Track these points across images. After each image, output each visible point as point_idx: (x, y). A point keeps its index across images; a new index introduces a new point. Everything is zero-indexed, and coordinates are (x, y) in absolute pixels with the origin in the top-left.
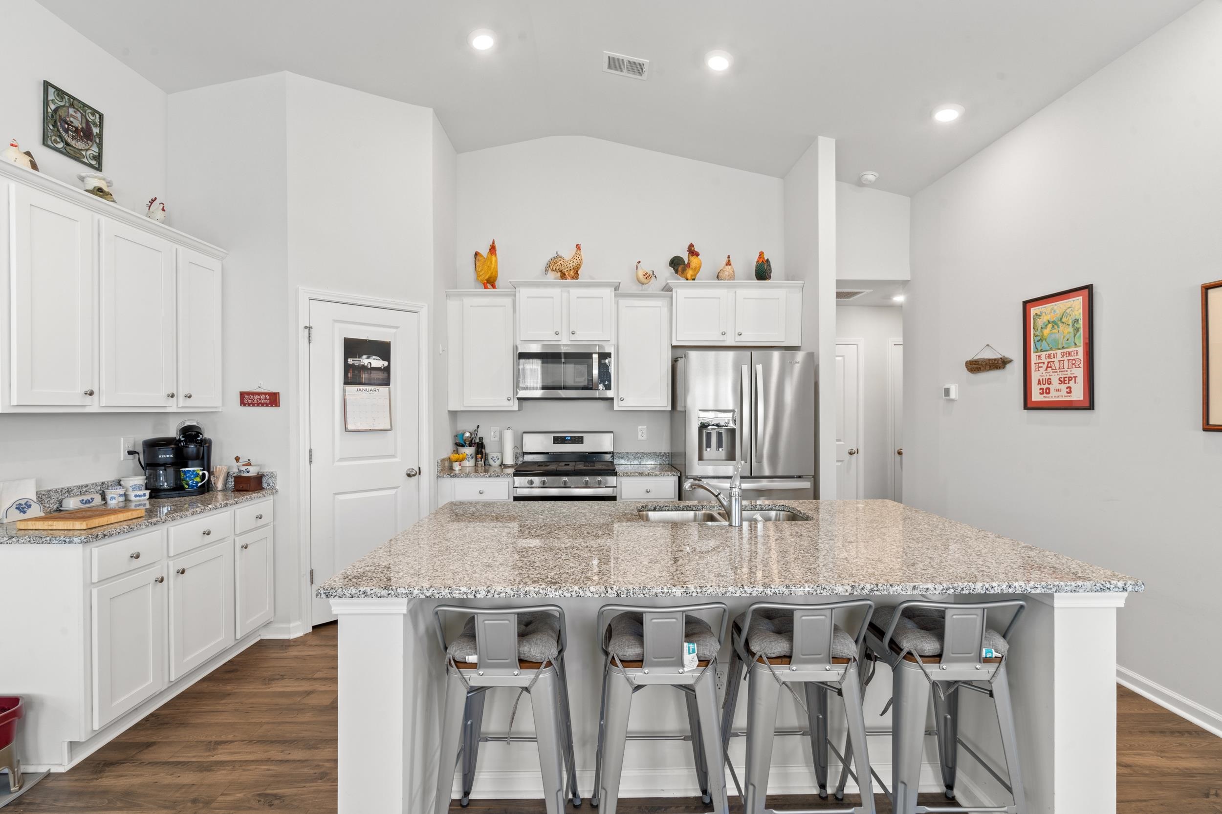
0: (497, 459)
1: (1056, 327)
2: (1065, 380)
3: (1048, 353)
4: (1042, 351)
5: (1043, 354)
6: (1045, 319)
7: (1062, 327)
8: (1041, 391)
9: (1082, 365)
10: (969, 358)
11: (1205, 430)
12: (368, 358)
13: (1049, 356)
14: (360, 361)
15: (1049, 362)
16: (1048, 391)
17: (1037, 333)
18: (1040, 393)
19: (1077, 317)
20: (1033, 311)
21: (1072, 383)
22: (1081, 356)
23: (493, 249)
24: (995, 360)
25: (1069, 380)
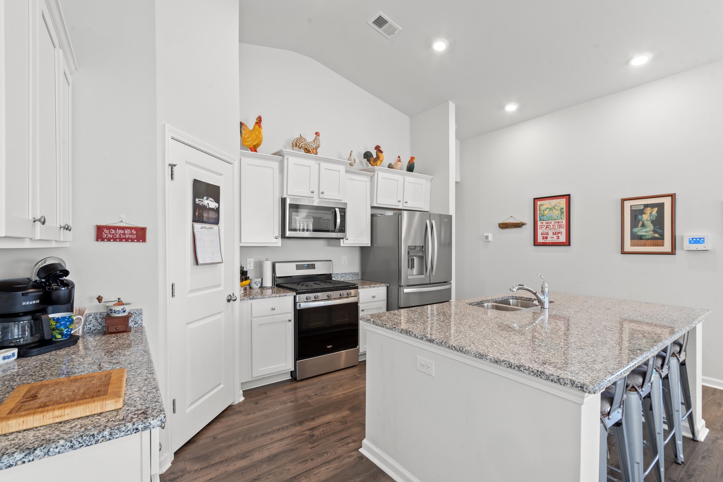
0: (259, 283)
1: (551, 210)
2: (556, 233)
3: (547, 221)
4: (543, 220)
5: (544, 222)
6: (546, 207)
7: (554, 211)
8: (543, 238)
9: (565, 227)
10: (501, 222)
11: (622, 253)
12: (207, 199)
13: (547, 223)
14: (203, 201)
15: (547, 226)
16: (546, 238)
17: (541, 213)
18: (542, 239)
19: (562, 207)
20: (539, 203)
21: (559, 235)
22: (564, 223)
23: (259, 121)
24: (518, 223)
25: (558, 234)
